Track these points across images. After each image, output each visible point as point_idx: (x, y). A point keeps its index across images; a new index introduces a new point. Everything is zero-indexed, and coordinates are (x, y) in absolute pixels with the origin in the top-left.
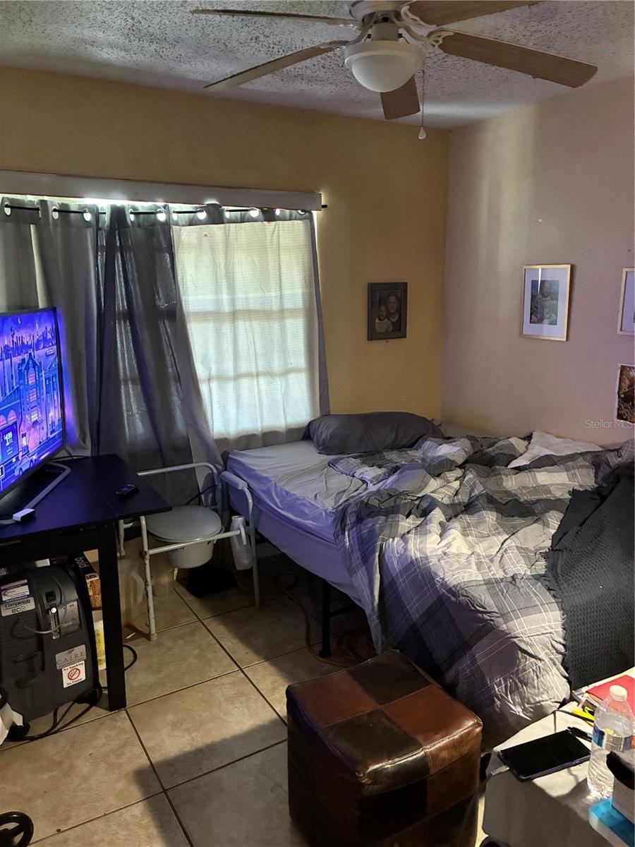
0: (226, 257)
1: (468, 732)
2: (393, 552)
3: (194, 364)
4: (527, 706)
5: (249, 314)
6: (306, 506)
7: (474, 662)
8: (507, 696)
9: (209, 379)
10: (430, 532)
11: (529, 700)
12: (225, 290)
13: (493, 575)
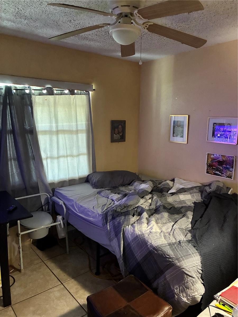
0: (55, 108)
1: (167, 312)
2: (129, 232)
3: (40, 152)
4: (188, 297)
5: (64, 132)
6: (89, 212)
7: (165, 279)
8: (180, 293)
9: (47, 158)
10: (143, 223)
11: (189, 295)
12: (54, 122)
13: (171, 241)
